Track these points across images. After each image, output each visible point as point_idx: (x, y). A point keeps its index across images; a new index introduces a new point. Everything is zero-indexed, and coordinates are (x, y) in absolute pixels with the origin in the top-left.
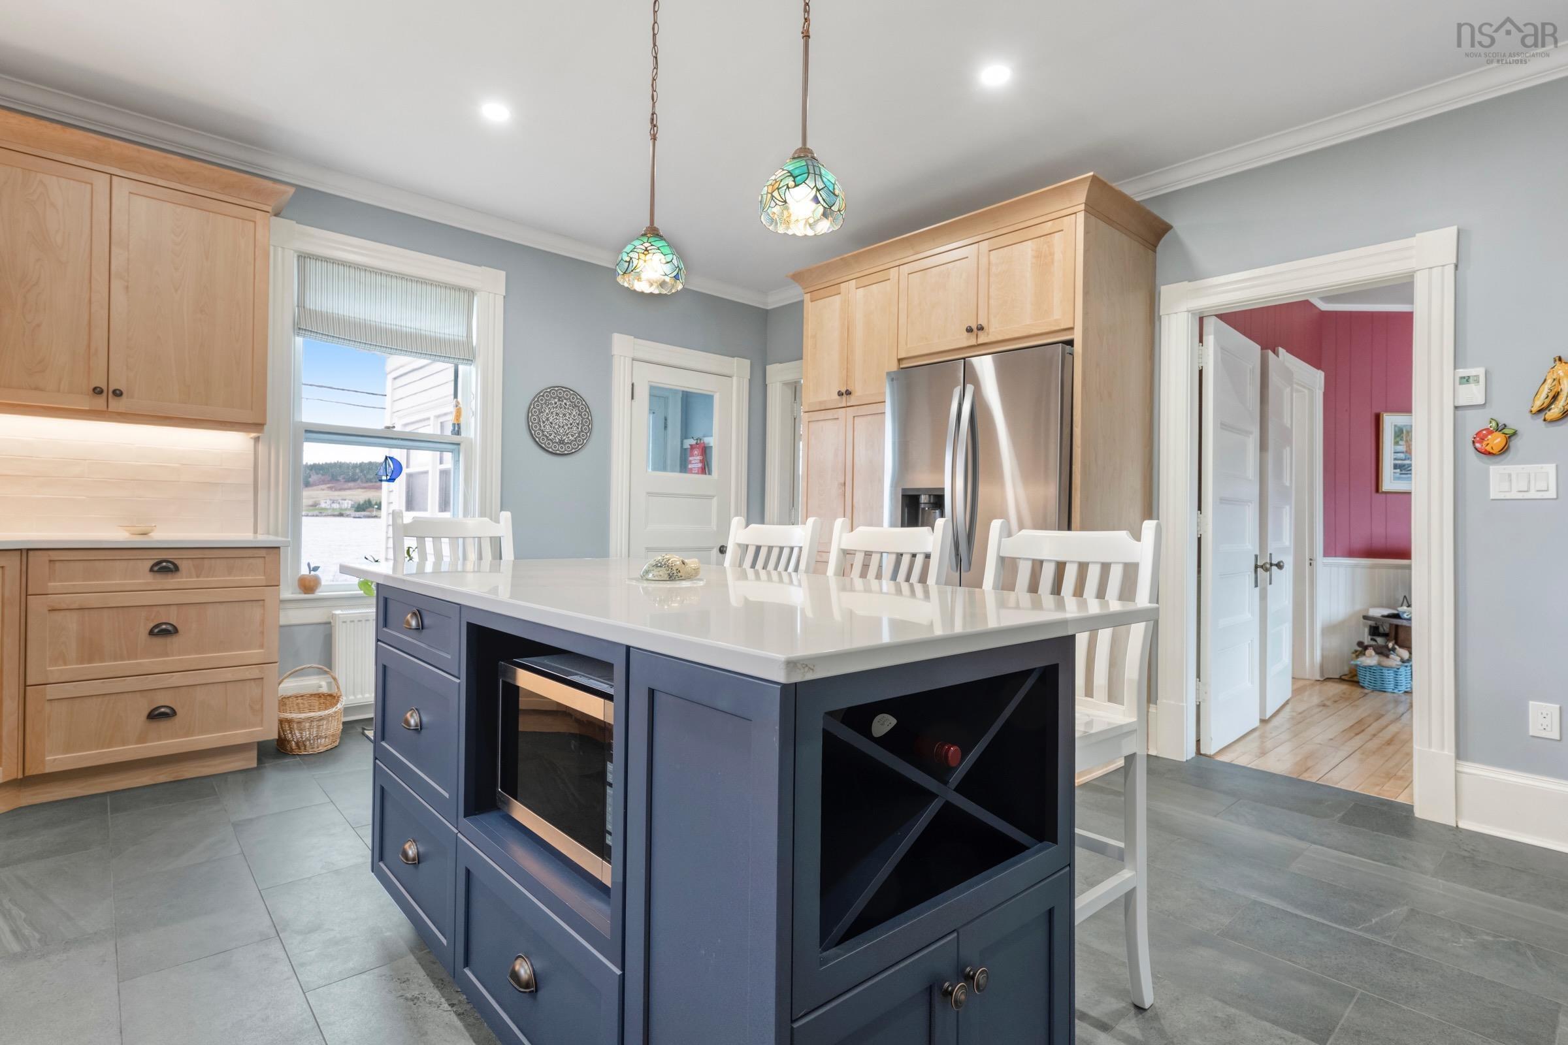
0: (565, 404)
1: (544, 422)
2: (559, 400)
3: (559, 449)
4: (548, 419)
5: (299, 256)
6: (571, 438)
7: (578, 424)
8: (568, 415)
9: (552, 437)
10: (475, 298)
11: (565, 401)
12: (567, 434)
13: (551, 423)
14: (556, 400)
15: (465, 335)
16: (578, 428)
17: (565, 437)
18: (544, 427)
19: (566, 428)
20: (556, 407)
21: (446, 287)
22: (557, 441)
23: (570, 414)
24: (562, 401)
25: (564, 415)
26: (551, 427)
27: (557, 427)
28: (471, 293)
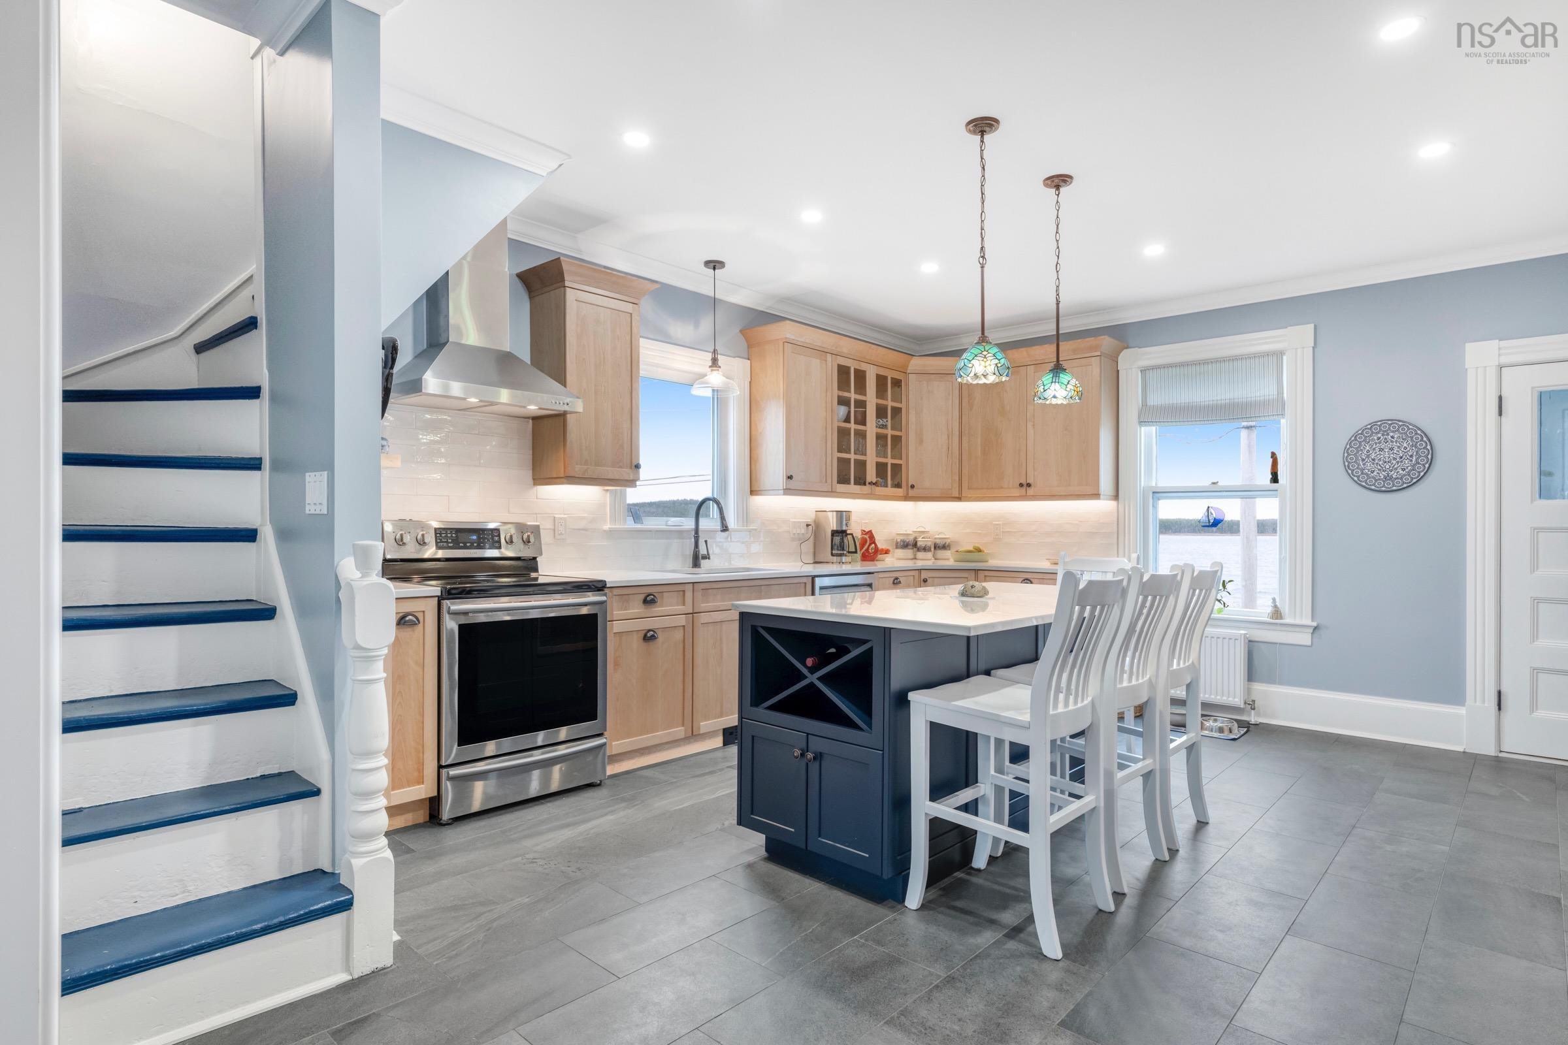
0: (1392, 437)
1: (1363, 460)
2: (1383, 435)
3: (1389, 485)
4: (1368, 456)
5: (1141, 371)
6: (1401, 472)
7: (1411, 456)
8: (1396, 449)
9: (1375, 473)
10: (1285, 358)
11: (1391, 434)
12: (1396, 469)
13: (1374, 460)
14: (1379, 435)
15: (1276, 393)
16: (1411, 461)
17: (1393, 472)
18: (1364, 464)
19: (1394, 462)
20: (1380, 443)
21: (1268, 355)
22: (1382, 477)
23: (1399, 447)
24: (1388, 434)
25: (1392, 449)
26: (1373, 464)
27: (1381, 463)
28: (1279, 354)
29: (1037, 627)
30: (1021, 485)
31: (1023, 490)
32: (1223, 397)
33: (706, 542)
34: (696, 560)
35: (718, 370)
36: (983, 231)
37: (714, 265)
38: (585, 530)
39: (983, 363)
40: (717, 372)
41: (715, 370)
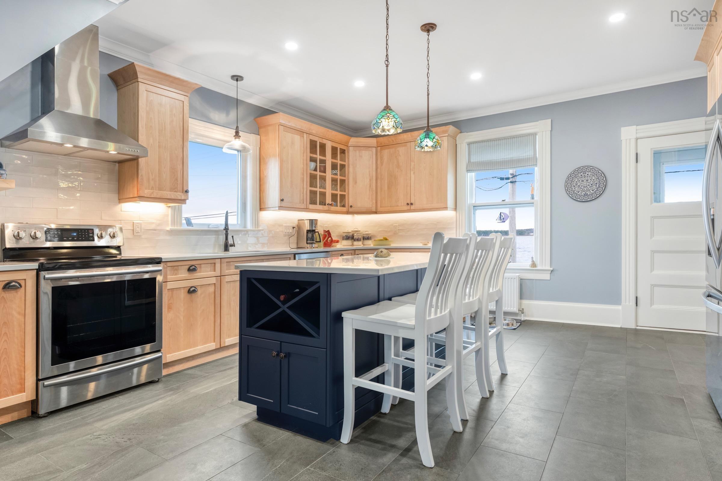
0: (588, 175)
1: (574, 186)
2: (583, 174)
3: (586, 198)
4: (576, 184)
5: (468, 144)
6: (592, 192)
7: (596, 184)
8: (589, 180)
9: (580, 193)
10: (537, 136)
11: (587, 173)
12: (590, 190)
13: (579, 186)
14: (582, 174)
15: (533, 154)
16: (596, 186)
17: (588, 192)
18: (574, 189)
19: (589, 187)
20: (582, 177)
21: (529, 135)
22: (583, 194)
23: (591, 179)
24: (586, 173)
25: (587, 180)
26: (579, 188)
27: (582, 187)
28: (534, 135)
29: (417, 270)
30: (408, 204)
31: (408, 207)
32: (508, 157)
33: (233, 237)
34: (226, 248)
35: (239, 138)
36: (388, 46)
37: (237, 78)
38: (155, 230)
39: (387, 120)
40: (239, 139)
41: (237, 138)
